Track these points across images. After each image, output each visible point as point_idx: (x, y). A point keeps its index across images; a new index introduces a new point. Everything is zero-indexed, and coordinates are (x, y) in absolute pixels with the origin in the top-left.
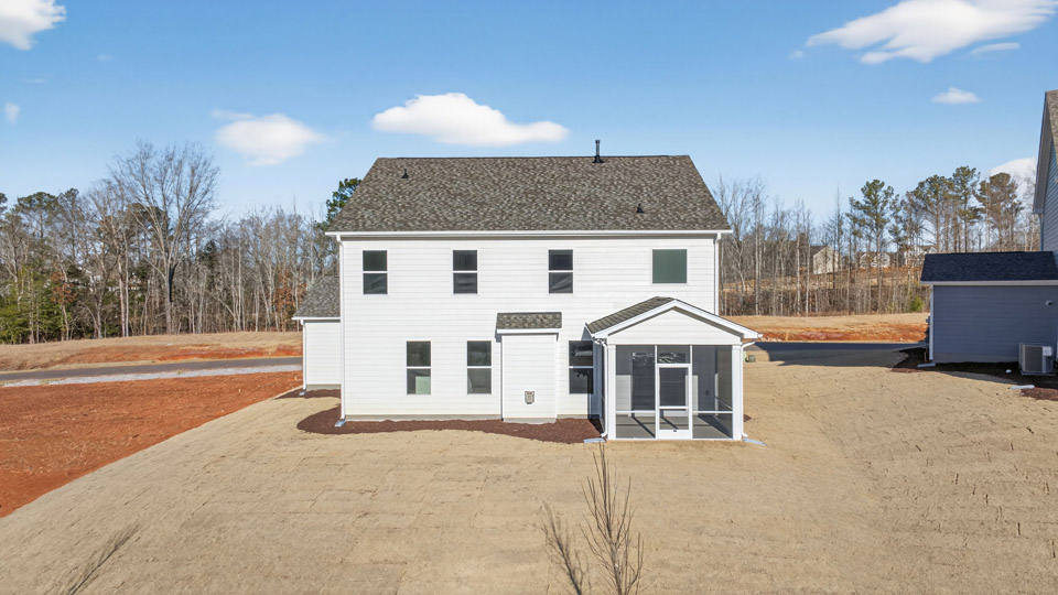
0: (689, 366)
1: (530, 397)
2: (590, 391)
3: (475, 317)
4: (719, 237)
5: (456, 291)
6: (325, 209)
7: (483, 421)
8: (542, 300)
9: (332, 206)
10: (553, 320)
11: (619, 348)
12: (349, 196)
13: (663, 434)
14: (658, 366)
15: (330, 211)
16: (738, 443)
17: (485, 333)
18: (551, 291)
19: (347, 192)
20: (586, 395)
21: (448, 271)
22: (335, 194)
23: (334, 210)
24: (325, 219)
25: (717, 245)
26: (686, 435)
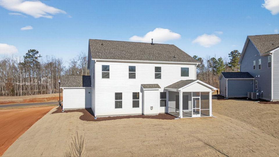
0: (200, 97)
1: (152, 108)
2: (165, 106)
3: (135, 86)
4: (197, 65)
5: (130, 78)
6: (23, 58)
7: (137, 116)
8: (153, 81)
9: (26, 58)
10: (157, 86)
11: (184, 93)
12: (31, 55)
13: (194, 116)
14: (193, 98)
15: (25, 59)
16: (211, 117)
17: (138, 90)
18: (156, 78)
19: (31, 54)
20: (164, 107)
21: (127, 72)
22: (27, 54)
23: (26, 59)
24: (23, 62)
25: (196, 67)
26: (199, 116)
